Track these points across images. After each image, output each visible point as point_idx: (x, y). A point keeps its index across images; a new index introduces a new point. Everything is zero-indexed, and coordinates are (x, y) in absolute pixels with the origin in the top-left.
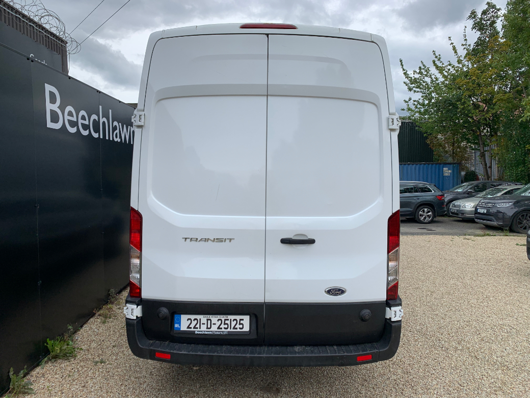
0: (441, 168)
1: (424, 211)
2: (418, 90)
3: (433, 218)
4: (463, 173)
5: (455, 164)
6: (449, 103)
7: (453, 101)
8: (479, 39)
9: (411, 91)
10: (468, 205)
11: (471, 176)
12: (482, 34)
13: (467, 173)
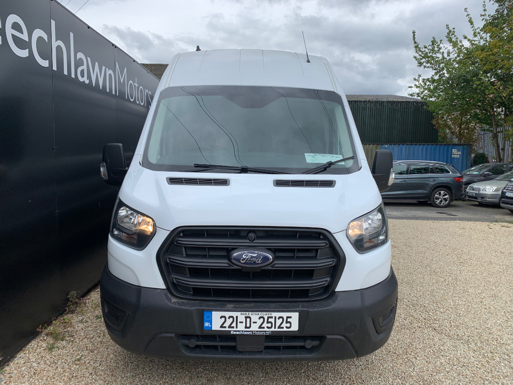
0: (450, 149)
1: (440, 194)
2: (429, 65)
3: (449, 203)
4: (473, 155)
5: (465, 145)
6: (464, 79)
7: (469, 77)
8: (497, 11)
9: (420, 66)
10: (489, 189)
11: (481, 159)
12: (501, 6)
13: (476, 155)
